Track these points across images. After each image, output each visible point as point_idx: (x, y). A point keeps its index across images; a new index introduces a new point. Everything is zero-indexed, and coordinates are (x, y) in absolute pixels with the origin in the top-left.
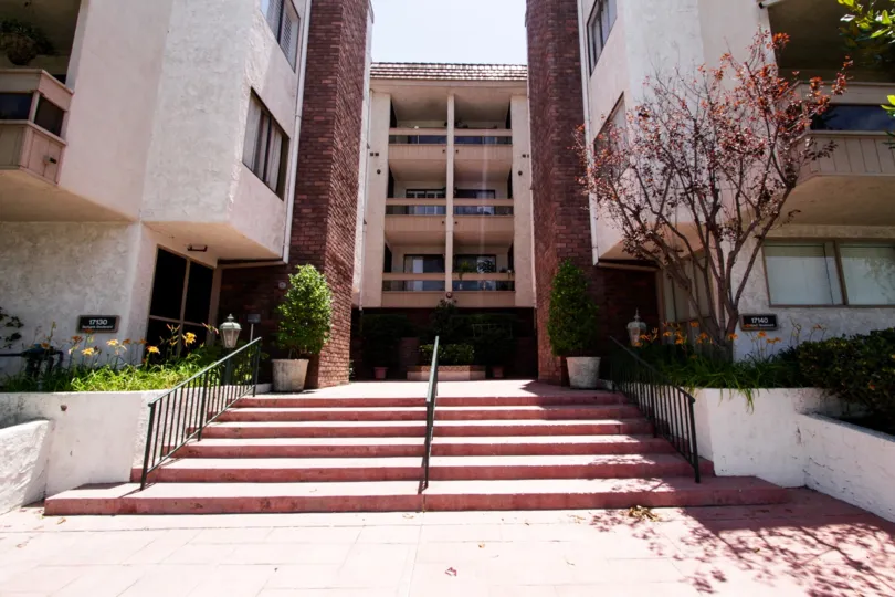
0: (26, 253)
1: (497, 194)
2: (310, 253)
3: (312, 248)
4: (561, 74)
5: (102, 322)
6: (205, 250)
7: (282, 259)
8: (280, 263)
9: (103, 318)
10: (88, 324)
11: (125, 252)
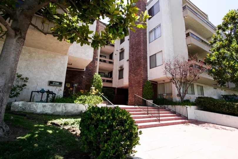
0: (27, 57)
1: (107, 57)
2: (91, 69)
3: (91, 68)
4: (143, 40)
5: (57, 83)
6: (71, 65)
7: (84, 69)
8: (83, 70)
9: (58, 82)
10: (52, 83)
11: (63, 63)
